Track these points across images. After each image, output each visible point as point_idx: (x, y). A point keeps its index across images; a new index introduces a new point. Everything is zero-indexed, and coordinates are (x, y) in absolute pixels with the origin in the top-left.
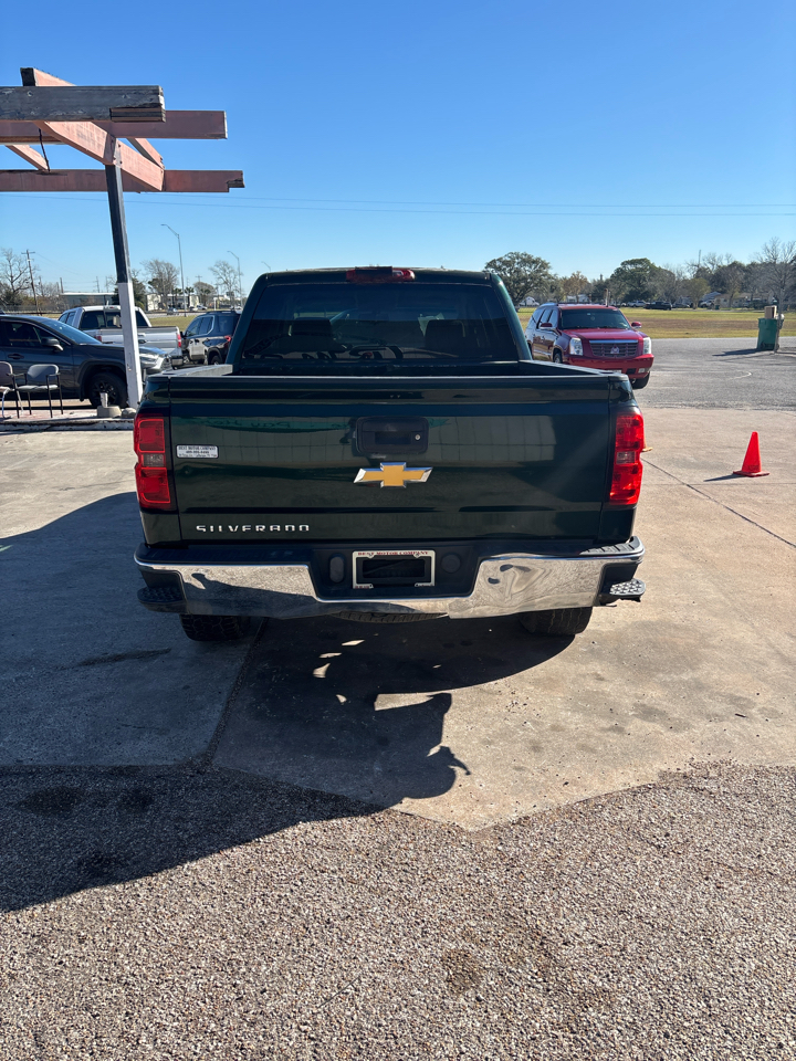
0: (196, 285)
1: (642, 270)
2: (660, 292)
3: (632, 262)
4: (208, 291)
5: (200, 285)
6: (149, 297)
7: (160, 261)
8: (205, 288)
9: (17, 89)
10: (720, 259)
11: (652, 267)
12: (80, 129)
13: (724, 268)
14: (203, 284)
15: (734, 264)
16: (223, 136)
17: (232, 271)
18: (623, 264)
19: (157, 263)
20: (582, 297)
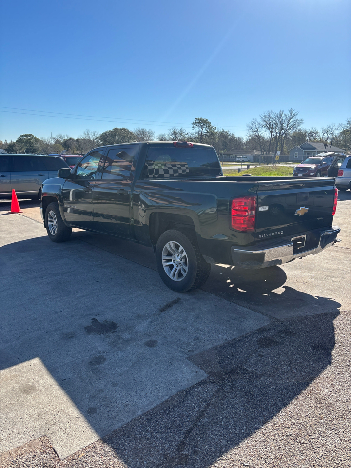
1: (30, 139)
2: (41, 149)
3: (25, 135)
10: (64, 136)
11: (35, 138)
13: (66, 140)
15: (70, 139)
18: (21, 136)
20: (4, 151)
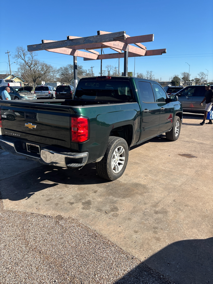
0: (195, 79)
4: (198, 81)
5: (196, 79)
6: (181, 82)
7: (185, 72)
8: (197, 80)
9: (96, 36)
12: (114, 43)
14: (197, 78)
16: (152, 41)
17: (205, 75)
19: (185, 73)
